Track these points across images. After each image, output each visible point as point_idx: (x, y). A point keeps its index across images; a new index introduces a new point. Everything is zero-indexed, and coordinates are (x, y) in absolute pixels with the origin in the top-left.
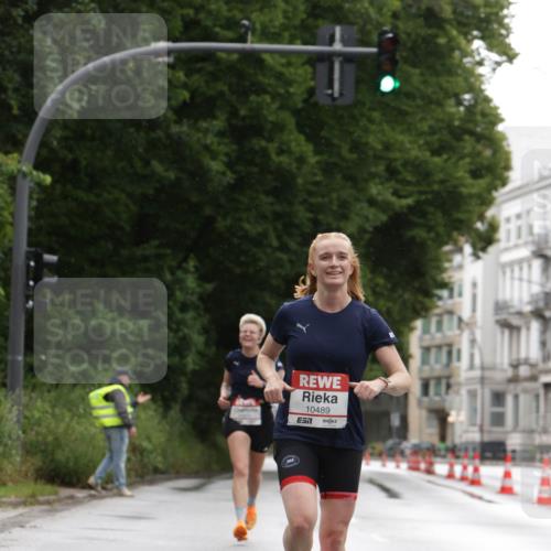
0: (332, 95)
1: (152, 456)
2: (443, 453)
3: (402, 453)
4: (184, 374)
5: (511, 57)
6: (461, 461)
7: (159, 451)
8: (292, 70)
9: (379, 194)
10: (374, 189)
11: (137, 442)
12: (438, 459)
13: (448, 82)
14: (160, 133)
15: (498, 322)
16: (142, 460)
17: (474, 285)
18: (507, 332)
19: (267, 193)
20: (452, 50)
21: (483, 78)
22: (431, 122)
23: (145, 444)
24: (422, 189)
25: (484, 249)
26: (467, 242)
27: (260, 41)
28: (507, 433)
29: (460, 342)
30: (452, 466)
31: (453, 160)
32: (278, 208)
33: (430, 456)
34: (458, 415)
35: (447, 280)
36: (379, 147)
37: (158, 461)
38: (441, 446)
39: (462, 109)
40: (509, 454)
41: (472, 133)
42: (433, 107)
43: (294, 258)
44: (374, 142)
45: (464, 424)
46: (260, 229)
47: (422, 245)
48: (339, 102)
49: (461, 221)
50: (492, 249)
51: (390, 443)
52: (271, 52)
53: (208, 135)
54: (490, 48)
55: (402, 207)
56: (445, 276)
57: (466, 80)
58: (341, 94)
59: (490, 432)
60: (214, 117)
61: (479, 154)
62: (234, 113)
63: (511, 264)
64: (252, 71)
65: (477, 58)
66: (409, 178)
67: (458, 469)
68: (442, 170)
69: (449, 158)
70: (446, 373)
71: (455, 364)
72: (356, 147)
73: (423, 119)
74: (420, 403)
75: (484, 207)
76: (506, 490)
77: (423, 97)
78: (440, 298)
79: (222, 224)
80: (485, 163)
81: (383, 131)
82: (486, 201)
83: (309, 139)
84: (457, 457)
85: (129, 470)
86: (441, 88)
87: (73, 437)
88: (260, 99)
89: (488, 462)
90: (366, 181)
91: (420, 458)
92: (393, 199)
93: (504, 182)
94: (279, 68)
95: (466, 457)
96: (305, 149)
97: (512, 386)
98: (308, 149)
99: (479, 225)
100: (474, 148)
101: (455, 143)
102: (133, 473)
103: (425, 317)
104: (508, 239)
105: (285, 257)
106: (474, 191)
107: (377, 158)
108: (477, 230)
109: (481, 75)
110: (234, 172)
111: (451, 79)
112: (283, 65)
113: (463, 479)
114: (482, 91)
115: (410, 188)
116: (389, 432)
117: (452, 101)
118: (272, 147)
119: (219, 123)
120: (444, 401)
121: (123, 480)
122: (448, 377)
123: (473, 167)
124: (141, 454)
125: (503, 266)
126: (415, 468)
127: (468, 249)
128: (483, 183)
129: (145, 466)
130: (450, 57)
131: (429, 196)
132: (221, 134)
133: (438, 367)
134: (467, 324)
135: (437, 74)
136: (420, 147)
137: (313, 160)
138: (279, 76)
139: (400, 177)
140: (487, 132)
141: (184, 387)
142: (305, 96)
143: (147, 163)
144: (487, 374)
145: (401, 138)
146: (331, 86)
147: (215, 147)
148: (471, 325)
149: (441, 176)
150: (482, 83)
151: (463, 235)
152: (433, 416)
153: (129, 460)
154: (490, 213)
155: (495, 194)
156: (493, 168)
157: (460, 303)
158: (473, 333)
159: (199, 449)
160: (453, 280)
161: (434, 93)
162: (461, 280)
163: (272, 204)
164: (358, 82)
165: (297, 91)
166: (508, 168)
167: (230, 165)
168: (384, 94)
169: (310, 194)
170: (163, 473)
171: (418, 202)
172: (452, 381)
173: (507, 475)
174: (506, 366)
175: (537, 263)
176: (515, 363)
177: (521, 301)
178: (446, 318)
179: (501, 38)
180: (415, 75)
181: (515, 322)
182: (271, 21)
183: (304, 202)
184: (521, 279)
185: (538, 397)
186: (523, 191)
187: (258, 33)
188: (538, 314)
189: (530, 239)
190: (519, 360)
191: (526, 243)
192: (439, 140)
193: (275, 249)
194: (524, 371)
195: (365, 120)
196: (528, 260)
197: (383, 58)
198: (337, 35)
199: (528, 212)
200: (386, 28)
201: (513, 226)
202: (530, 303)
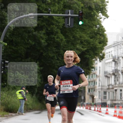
0: (68, 25)
1: (29, 106)
2: (93, 105)
3: (84, 105)
4: (36, 87)
5: (107, 17)
6: (97, 107)
7: (31, 105)
8: (60, 20)
9: (79, 47)
10: (78, 46)
11: (26, 103)
12: (92, 107)
13: (94, 22)
14: (31, 34)
15: (105, 76)
16: (27, 107)
17: (100, 68)
18: (107, 78)
19: (55, 47)
20: (95, 15)
21: (101, 22)
22: (90, 31)
23: (28, 103)
24: (88, 46)
25: (102, 60)
26: (98, 58)
27: (53, 13)
28: (107, 101)
29: (97, 80)
30: (95, 108)
31: (95, 40)
32: (57, 51)
33: (90, 106)
34: (96, 97)
35: (94, 67)
36: (79, 37)
37: (31, 107)
38: (93, 103)
39: (97, 28)
40: (108, 105)
41: (99, 34)
42: (91, 28)
43: (60, 62)
45: (98, 99)
46: (53, 55)
47: (88, 59)
48: (70, 27)
49: (97, 53)
50: (103, 60)
51: (81, 103)
52: (55, 16)
53: (41, 34)
54: (103, 15)
55: (84, 50)
56: (93, 66)
57: (98, 22)
58: (70, 25)
59: (103, 100)
60: (43, 30)
61: (101, 38)
62: (47, 29)
63: (108, 63)
64: (51, 20)
65: (100, 17)
66: (85, 44)
67: (96, 109)
68: (93, 42)
70: (94, 87)
71: (96, 85)
72: (74, 37)
73: (88, 31)
74: (88, 94)
75: (102, 50)
76: (107, 113)
77: (88, 26)
78: (92, 71)
79: (44, 54)
80: (102, 40)
81: (79, 33)
82: (102, 49)
83: (63, 35)
84: (96, 106)
85: (24, 109)
86: (92, 24)
87: (12, 102)
88: (53, 26)
89: (103, 107)
90: (76, 44)
91: (88, 106)
92: (82, 48)
93: (106, 45)
94: (57, 20)
95: (98, 106)
96: (62, 37)
97: (108, 90)
98: (63, 37)
99: (101, 54)
100: (100, 37)
101: (95, 36)
102: (25, 110)
103: (89, 75)
104: (107, 58)
105: (58, 61)
106: (100, 47)
107: (79, 39)
108: (100, 55)
109: (101, 21)
110: (47, 43)
112: (58, 19)
113: (97, 111)
114: (101, 24)
115: (86, 46)
116: (81, 100)
117: (95, 27)
118: (56, 37)
119: (44, 32)
120: (93, 93)
121: (23, 111)
122: (94, 88)
123: (99, 41)
124: (27, 105)
125: (106, 63)
126: (87, 108)
127: (98, 60)
128: (101, 45)
129: (28, 108)
130: (94, 17)
131: (90, 48)
132: (44, 34)
133: (92, 86)
134: (98, 76)
135: (92, 21)
136: (88, 37)
137: (64, 40)
138: (57, 21)
139: (83, 44)
140: (102, 34)
141: (36, 90)
142: (63, 26)
143: (28, 40)
144: (103, 87)
145: (83, 35)
146: (68, 23)
147: (43, 37)
148: (99, 76)
149: (92, 43)
150: (101, 23)
151: (97, 57)
152: (91, 97)
153: (24, 107)
154: (103, 52)
155: (104, 47)
156: (104, 42)
157: (97, 72)
158: (99, 78)
159: (40, 104)
160: (95, 66)
161: (91, 25)
162: (97, 66)
163: (56, 50)
164: (74, 22)
165: (61, 24)
166: (107, 41)
167: (46, 41)
168: (80, 25)
169: (64, 47)
170: (32, 110)
171: (87, 49)
172: (95, 89)
173: (107, 110)
174: (107, 86)
175: (113, 63)
176: (109, 85)
177: (110, 71)
178: (94, 75)
179: (105, 13)
180: (87, 21)
181: (109, 76)
182: (55, 9)
183: (62, 49)
184: (110, 66)
185: (114, 92)
186: (110, 47)
187: (52, 11)
188: (114, 74)
189: (112, 57)
190: (109, 84)
191: (111, 58)
192: (92, 35)
193: (56, 60)
194: (111, 87)
195: (76, 31)
196: (111, 62)
197: (80, 17)
198: (70, 12)
199: (111, 51)
200: (80, 10)
201: (108, 54)
202: (112, 72)
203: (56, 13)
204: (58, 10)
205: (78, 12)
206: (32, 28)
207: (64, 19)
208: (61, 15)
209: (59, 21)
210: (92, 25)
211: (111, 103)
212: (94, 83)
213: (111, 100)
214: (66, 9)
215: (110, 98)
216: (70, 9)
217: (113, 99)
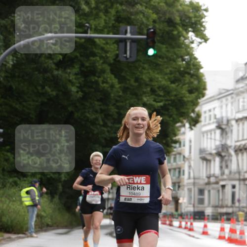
0: (126, 57)
1: (46, 219)
2: (177, 216)
4: (60, 182)
5: (206, 40)
6: (184, 220)
7: (49, 217)
8: (108, 46)
9: (148, 101)
10: (145, 99)
11: (39, 213)
12: (175, 219)
13: (178, 51)
14: (49, 74)
15: (201, 158)
16: (41, 221)
17: (190, 141)
18: (205, 162)
19: (98, 100)
20: (180, 37)
21: (194, 49)
22: (170, 69)
23: (43, 213)
24: (166, 98)
25: (194, 125)
26: (187, 122)
27: (94, 33)
28: (205, 207)
29: (184, 167)
30: (181, 222)
31: (181, 86)
32: (103, 107)
33: (171, 218)
34: (183, 199)
35: (177, 140)
36: (147, 80)
37: (49, 221)
38: (176, 213)
39: (184, 62)
40: (206, 217)
41: (189, 74)
42: (171, 62)
43: (109, 129)
44: (145, 78)
45: (186, 204)
46: (94, 117)
49: (184, 113)
50: (198, 125)
52: (99, 38)
54: (197, 36)
55: (158, 107)
57: (186, 49)
58: (130, 57)
59: (198, 207)
60: (73, 67)
61: (192, 83)
62: (82, 65)
63: (207, 132)
64: (90, 46)
65: (191, 40)
66: (161, 93)
67: (183, 224)
68: (176, 90)
69: (178, 86)
70: (178, 181)
71: (182, 176)
72: (137, 80)
73: (167, 68)
75: (194, 107)
76: (205, 233)
77: (167, 58)
78: (175, 147)
79: (76, 115)
80: (195, 87)
81: (149, 73)
82: (196, 104)
83: (116, 77)
84: (183, 218)
85: (35, 225)
86: (175, 53)
87: (10, 211)
88: (94, 59)
89: (196, 220)
90: (141, 95)
91: (167, 219)
92: (154, 103)
93: (203, 95)
94: (104, 46)
95: (187, 218)
96: (114, 81)
97: (207, 186)
98: (115, 81)
99: (192, 115)
100: (190, 80)
101: (181, 78)
102: (37, 227)
103: (168, 156)
104: (205, 121)
105: (105, 129)
106: (190, 99)
107: (147, 85)
108: (191, 117)
109: (192, 48)
110: (82, 91)
111: (179, 49)
112: (104, 44)
113: (186, 228)
114: (193, 55)
115: (161, 98)
117: (180, 59)
118: (100, 80)
119: (76, 69)
120: (177, 193)
121: (33, 230)
122: (179, 183)
123: (190, 89)
124: (41, 218)
125: (203, 133)
126: (164, 223)
127: (187, 125)
128: (193, 96)
129: (43, 223)
130: (180, 40)
131: (170, 102)
132: (76, 74)
133: (174, 178)
134: (187, 159)
135: (173, 48)
136: (165, 80)
137: (117, 86)
138: (102, 49)
139: (156, 93)
140: (195, 73)
142: (114, 58)
143: (43, 88)
144: (196, 181)
145: (157, 76)
146: (126, 53)
147: (74, 81)
148: (189, 159)
149: (174, 93)
150: (193, 51)
151: (185, 119)
153: (36, 221)
154: (197, 109)
155: (199, 101)
156: (198, 89)
157: (184, 149)
158: (190, 163)
159: (67, 216)
160: (180, 140)
161: (172, 56)
162: (184, 139)
163: (100, 105)
164: (138, 51)
165: (111, 56)
166: (205, 89)
167: (80, 88)
168: (149, 56)
170: (51, 226)
171: (165, 105)
172: (181, 184)
173: (205, 226)
174: (205, 177)
175: (218, 132)
176: (208, 176)
177: (211, 148)
179: (201, 32)
180: (164, 48)
181: (209, 157)
182: (99, 24)
183: (114, 104)
184: (211, 139)
185: (219, 191)
186: (212, 99)
187: (93, 29)
188: (219, 154)
189: (215, 120)
190: (210, 175)
191: (213, 123)
192: (174, 77)
193: (101, 126)
194: (212, 180)
195: (141, 68)
196: (214, 130)
197: (149, 41)
198: (129, 30)
200: (150, 27)
201: (207, 115)
202: (215, 149)
203: (101, 32)
204: (105, 27)
205: (145, 32)
206: (50, 63)
207: (118, 44)
208: (111, 36)
209: (106, 48)
211: (213, 213)
213: (213, 207)
214: (121, 24)
215: (212, 203)
216: (129, 24)
217: (217, 204)
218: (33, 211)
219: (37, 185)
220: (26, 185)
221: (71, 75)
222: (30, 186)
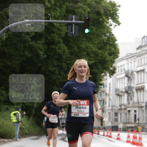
0: (72, 34)
1: (25, 130)
2: (102, 129)
4: (34, 108)
5: (119, 24)
7: (27, 129)
8: (62, 27)
12: (101, 131)
13: (103, 30)
14: (27, 44)
15: (116, 94)
17: (110, 84)
18: (118, 97)
19: (56, 60)
20: (104, 22)
21: (112, 29)
22: (98, 41)
23: (23, 127)
24: (96, 59)
25: (112, 75)
26: (108, 73)
27: (53, 20)
28: (118, 123)
29: (106, 100)
30: (104, 132)
31: (104, 51)
32: (58, 64)
33: (98, 130)
34: (106, 119)
35: (102, 83)
36: (84, 47)
37: (27, 131)
39: (106, 37)
40: (119, 129)
41: (109, 44)
42: (99, 37)
43: (62, 77)
44: (83, 46)
45: (107, 121)
46: (53, 69)
47: (96, 73)
48: (74, 36)
49: (106, 67)
50: (114, 75)
52: (57, 22)
54: (114, 21)
55: (91, 64)
57: (107, 30)
58: (75, 34)
59: (114, 123)
60: (41, 39)
61: (111, 49)
62: (46, 39)
63: (119, 79)
64: (51, 27)
65: (110, 24)
66: (93, 56)
67: (106, 133)
68: (101, 54)
69: (103, 51)
70: (102, 107)
71: (105, 105)
72: (78, 48)
73: (96, 40)
75: (112, 64)
76: (118, 139)
77: (96, 34)
78: (101, 88)
79: (43, 68)
80: (112, 51)
81: (86, 43)
82: (113, 62)
83: (66, 46)
84: (106, 130)
85: (19, 134)
86: (101, 32)
88: (53, 35)
89: (114, 131)
90: (81, 57)
91: (96, 130)
92: (88, 61)
93: (118, 57)
95: (108, 130)
96: (65, 48)
97: (120, 111)
98: (66, 48)
99: (111, 68)
100: (109, 48)
101: (104, 46)
102: (20, 135)
104: (119, 72)
105: (60, 77)
106: (110, 59)
107: (85, 51)
108: (110, 70)
109: (111, 29)
110: (46, 54)
111: (103, 29)
112: (59, 26)
113: (107, 136)
114: (111, 33)
115: (92, 58)
118: (57, 47)
119: (43, 41)
121: (17, 137)
123: (109, 53)
124: (22, 130)
125: (117, 79)
126: (94, 133)
127: (108, 75)
128: (112, 57)
129: (23, 133)
130: (103, 24)
131: (98, 61)
132: (43, 44)
135: (100, 28)
136: (95, 48)
137: (67, 51)
138: (58, 29)
139: (90, 56)
140: (113, 44)
141: (34, 112)
142: (65, 34)
143: (24, 52)
144: (113, 108)
146: (72, 31)
147: (42, 48)
148: (109, 95)
150: (111, 30)
151: (107, 71)
153: (19, 131)
154: (114, 65)
155: (115, 60)
156: (114, 53)
157: (106, 89)
158: (109, 97)
159: (37, 128)
161: (99, 33)
162: (106, 83)
163: (57, 63)
164: (79, 30)
166: (118, 53)
167: (45, 52)
168: (86, 33)
169: (67, 60)
170: (28, 135)
171: (95, 62)
172: (104, 110)
173: (119, 135)
174: (118, 106)
175: (126, 79)
176: (120, 105)
178: (102, 93)
179: (116, 19)
180: (94, 29)
181: (121, 94)
182: (56, 14)
183: (65, 62)
184: (122, 83)
185: (126, 114)
186: (122, 59)
187: (53, 17)
188: (127, 92)
189: (124, 72)
190: (121, 104)
191: (123, 73)
192: (100, 46)
193: (57, 75)
194: (123, 107)
195: (81, 41)
196: (124, 78)
197: (86, 24)
198: (74, 18)
199: (124, 65)
200: (86, 16)
201: (120, 69)
202: (124, 89)
203: (57, 19)
204: (60, 16)
205: (83, 19)
206: (28, 38)
207: (67, 26)
208: (63, 21)
209: (60, 28)
210: (101, 34)
211: (123, 127)
212: (103, 102)
213: (123, 123)
214: (69, 15)
215: (123, 121)
216: (74, 14)
217: (125, 122)
218: (18, 126)
219: (20, 110)
220: (13, 110)
221: (40, 45)
222: (16, 111)
